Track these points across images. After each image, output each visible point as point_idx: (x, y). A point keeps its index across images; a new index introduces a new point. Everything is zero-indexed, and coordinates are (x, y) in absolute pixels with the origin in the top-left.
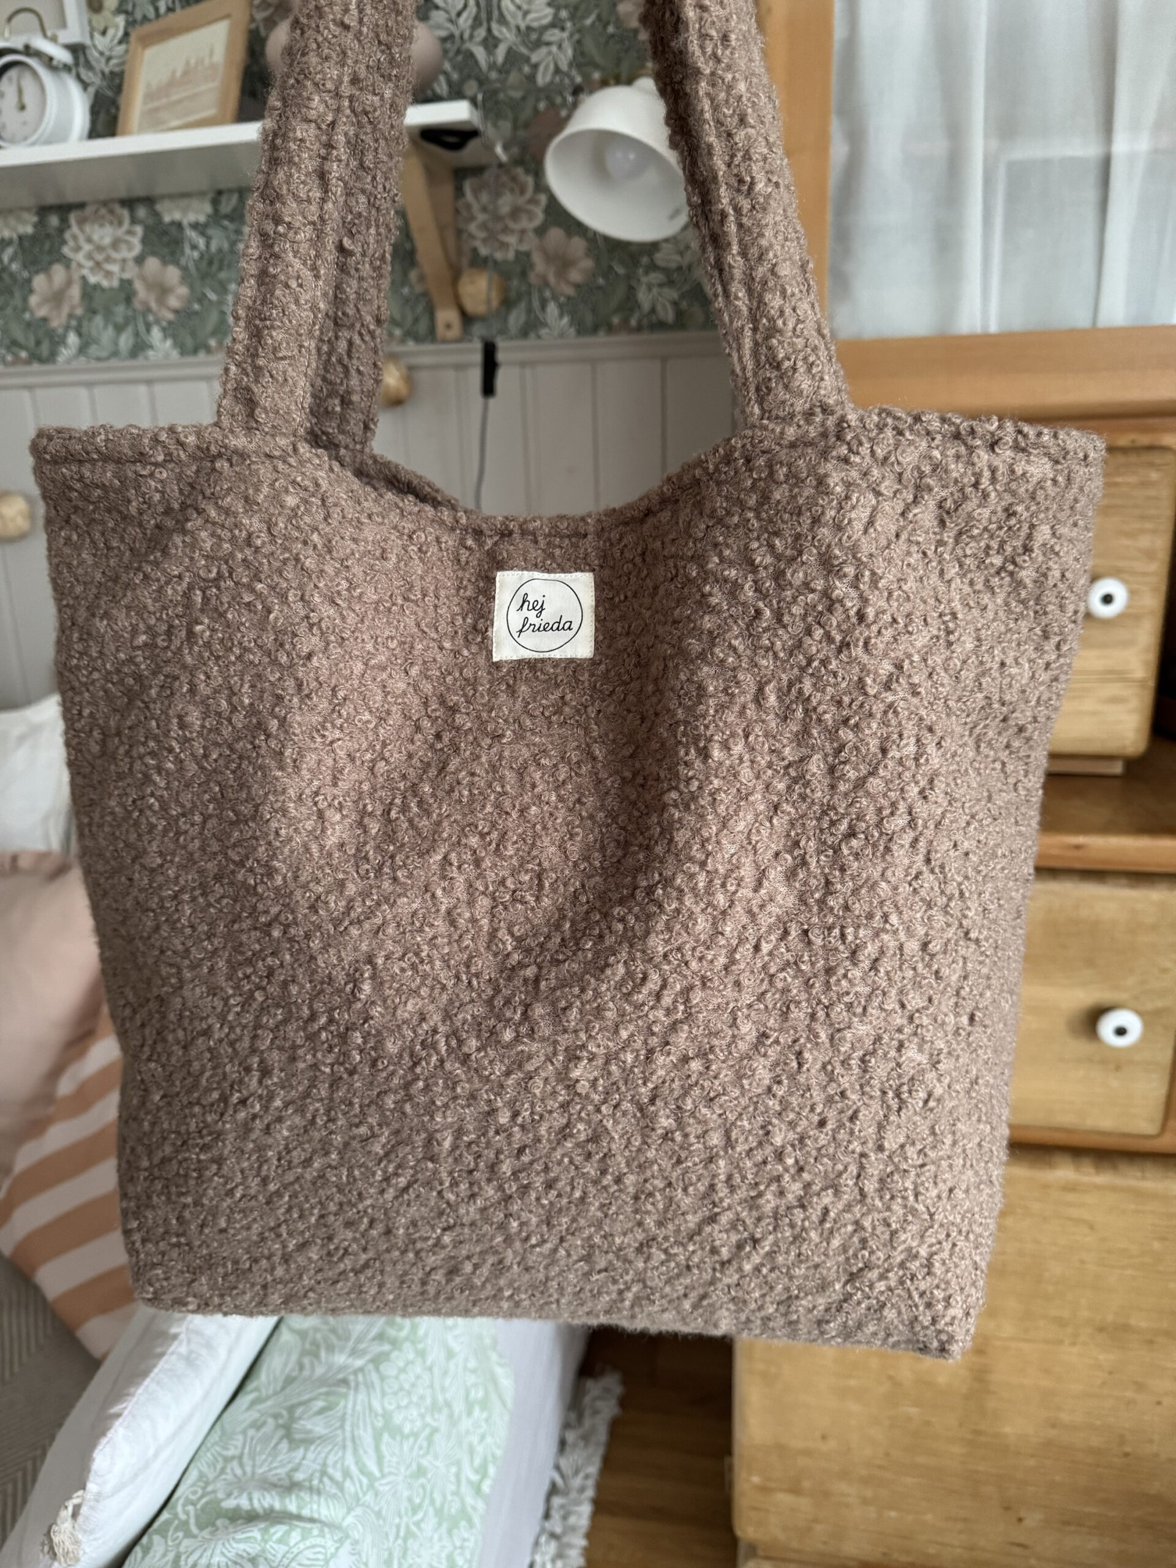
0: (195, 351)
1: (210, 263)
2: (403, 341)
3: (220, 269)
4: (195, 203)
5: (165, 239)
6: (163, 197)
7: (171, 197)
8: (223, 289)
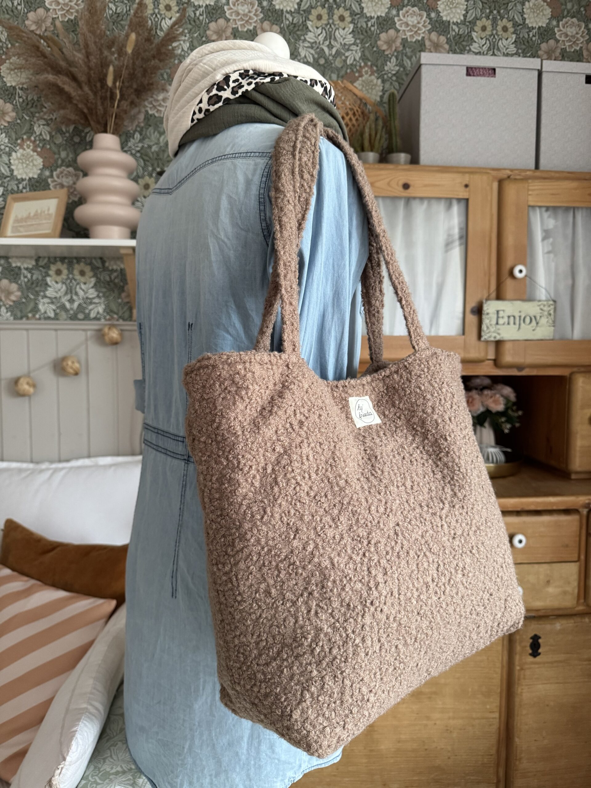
0: (21, 318)
1: (32, 284)
2: (118, 320)
3: (37, 286)
4: (28, 261)
5: (12, 273)
6: (13, 257)
7: (17, 257)
8: (37, 294)
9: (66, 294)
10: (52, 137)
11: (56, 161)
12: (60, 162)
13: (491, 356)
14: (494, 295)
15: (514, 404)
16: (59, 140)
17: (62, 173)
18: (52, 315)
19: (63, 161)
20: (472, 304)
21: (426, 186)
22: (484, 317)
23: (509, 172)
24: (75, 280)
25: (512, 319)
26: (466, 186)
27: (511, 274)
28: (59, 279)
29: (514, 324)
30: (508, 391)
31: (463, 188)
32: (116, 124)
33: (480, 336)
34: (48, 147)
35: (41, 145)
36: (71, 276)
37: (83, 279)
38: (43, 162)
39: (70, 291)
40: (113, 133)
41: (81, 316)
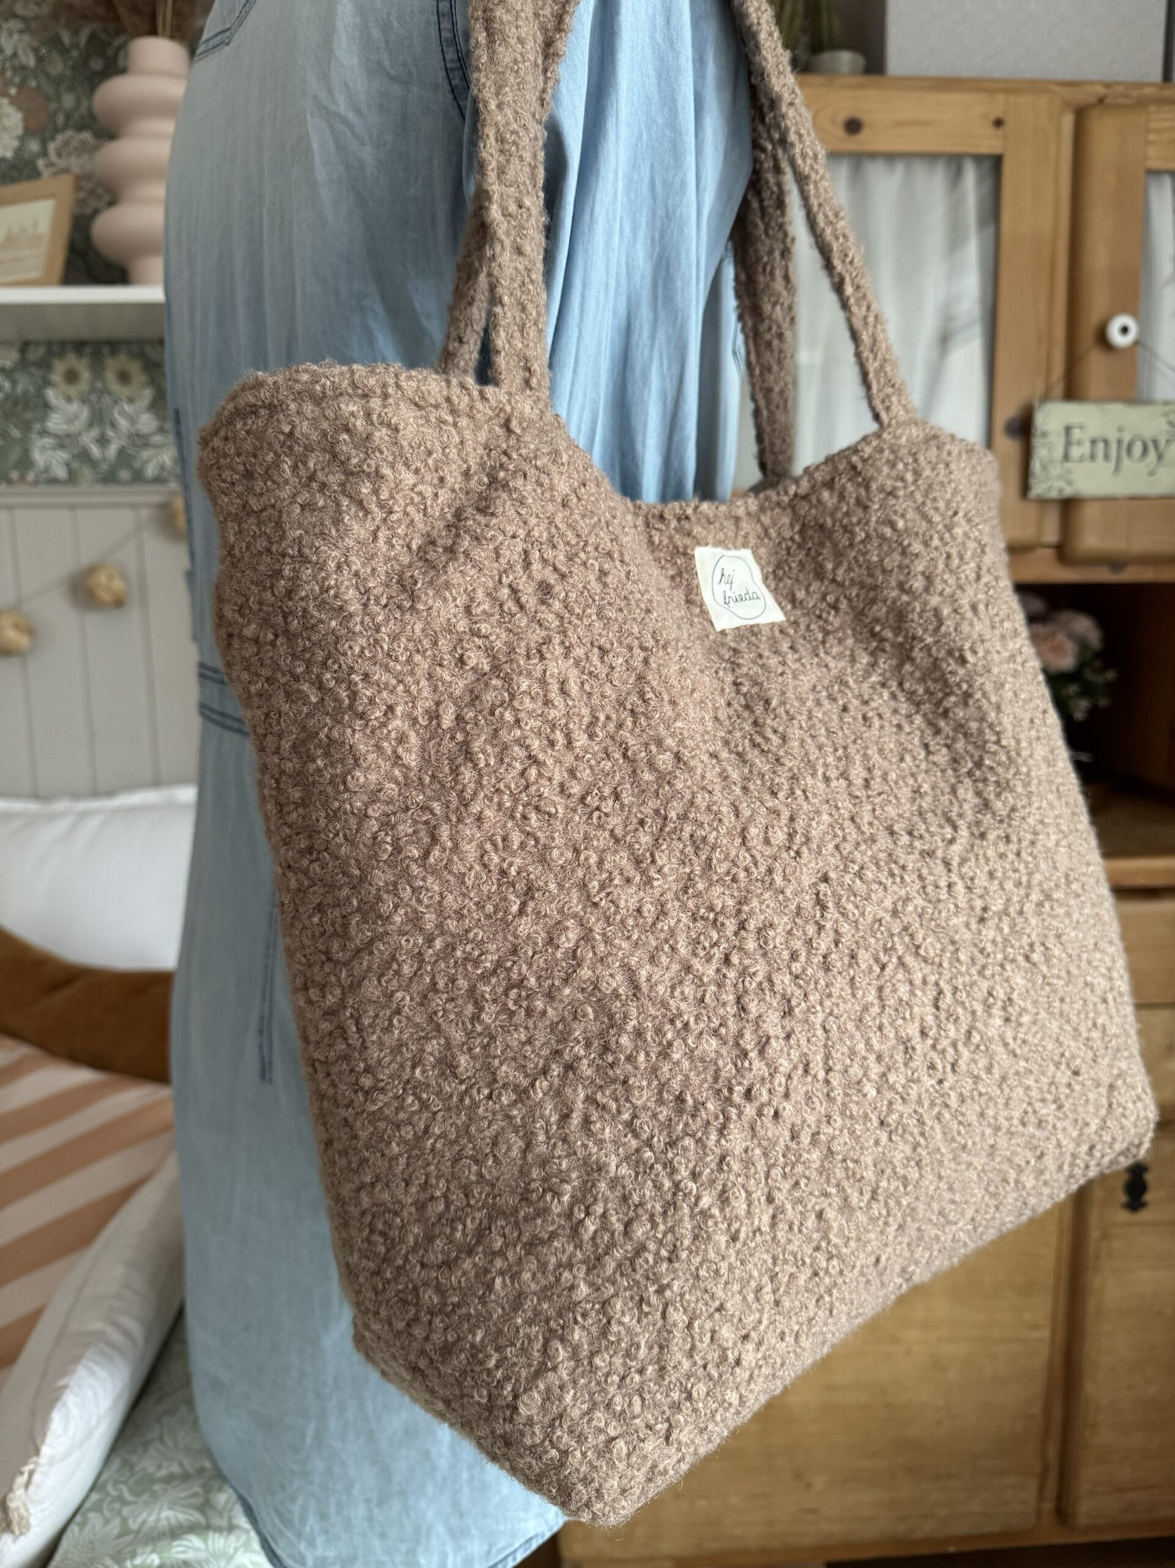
1: (15, 403)
3: (26, 409)
8: (26, 427)
9: (90, 425)
10: (40, 60)
11: (53, 116)
12: (61, 119)
13: (1051, 536)
14: (1059, 389)
15: (1098, 655)
16: (57, 66)
17: (66, 144)
18: (61, 473)
19: (68, 116)
20: (1007, 411)
21: (900, 124)
22: (1037, 442)
23: (1101, 90)
24: (110, 393)
25: (1101, 446)
26: (998, 123)
27: (1102, 339)
28: (73, 391)
29: (1107, 457)
30: (1084, 625)
31: (990, 130)
32: (177, 13)
33: (1025, 487)
34: (33, 84)
35: (17, 80)
36: (99, 385)
37: (124, 391)
38: (25, 120)
39: (99, 418)
40: (172, 37)
41: (124, 474)
